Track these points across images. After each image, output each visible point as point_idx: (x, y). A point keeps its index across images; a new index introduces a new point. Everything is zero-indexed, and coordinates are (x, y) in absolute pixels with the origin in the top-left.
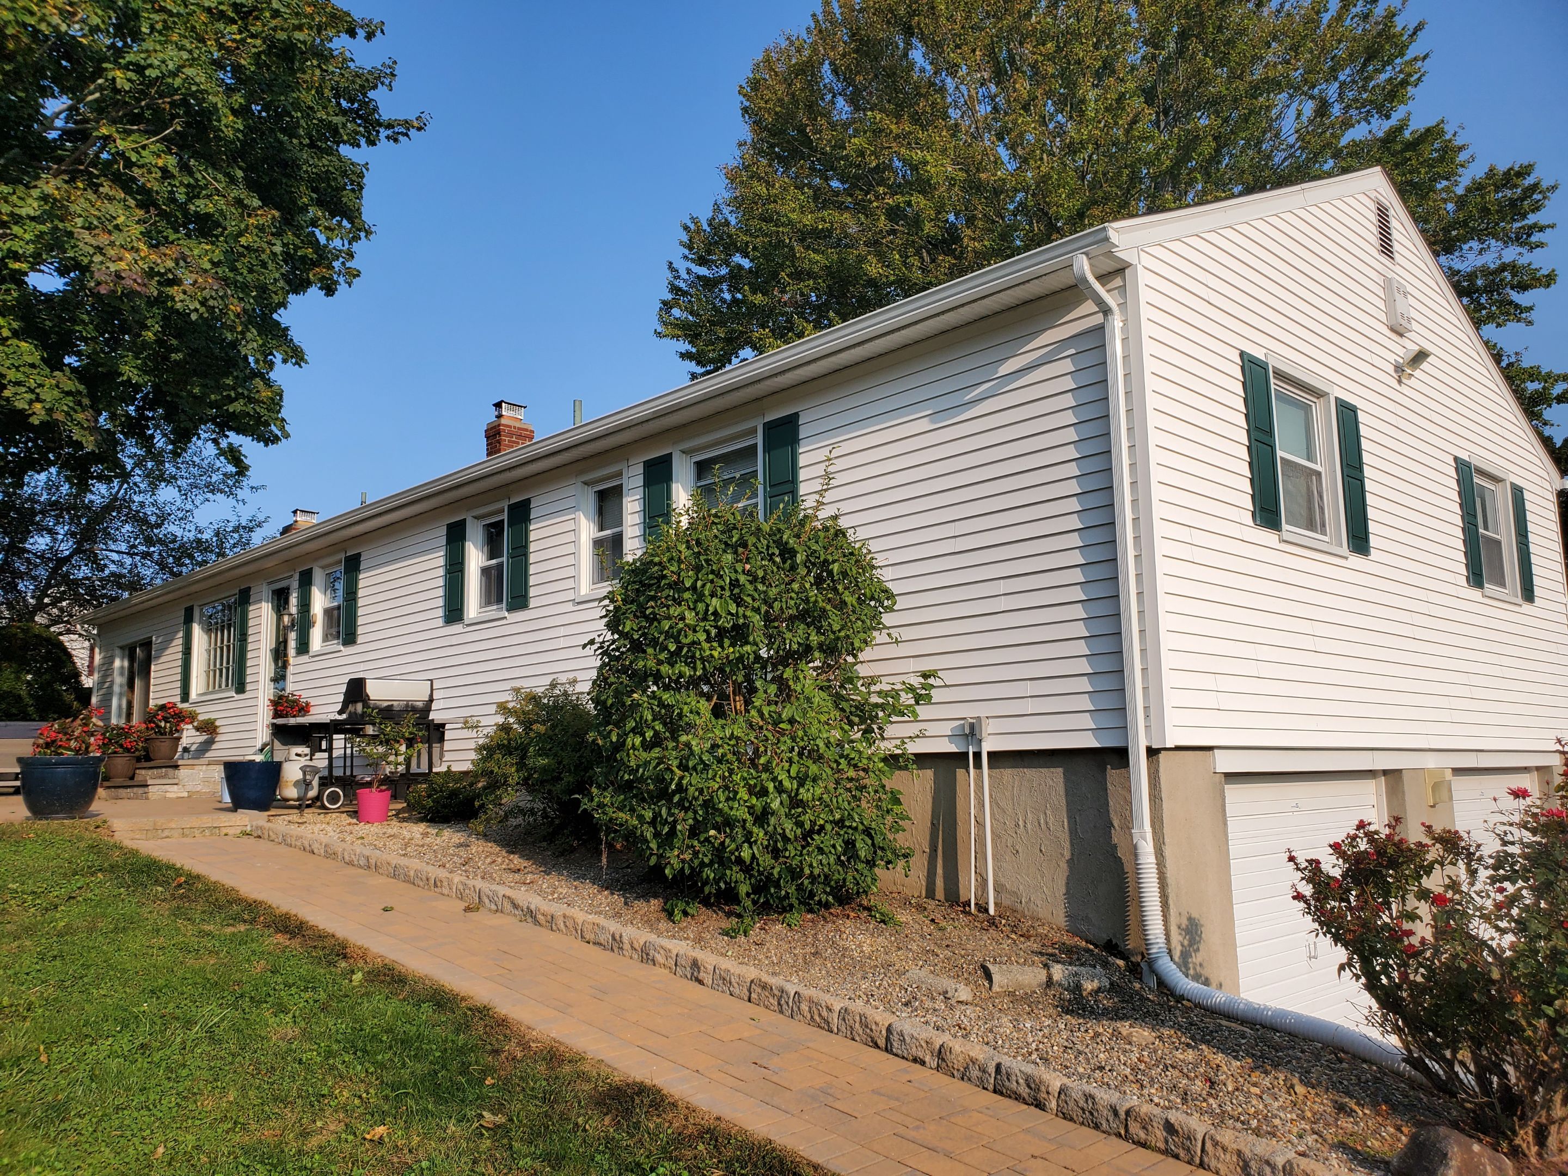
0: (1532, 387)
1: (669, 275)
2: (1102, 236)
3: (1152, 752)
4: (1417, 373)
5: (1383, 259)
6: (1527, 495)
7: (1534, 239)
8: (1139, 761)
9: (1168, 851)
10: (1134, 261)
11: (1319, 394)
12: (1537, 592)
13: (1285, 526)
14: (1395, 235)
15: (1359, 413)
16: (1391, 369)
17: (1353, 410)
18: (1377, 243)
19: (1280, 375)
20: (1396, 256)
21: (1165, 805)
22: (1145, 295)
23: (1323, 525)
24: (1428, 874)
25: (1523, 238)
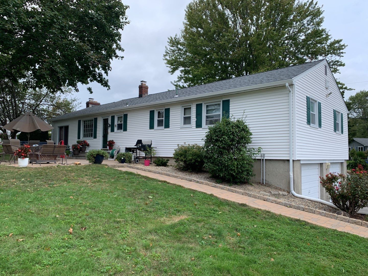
0: (340, 86)
1: (166, 49)
2: (291, 81)
3: (293, 161)
4: (330, 96)
5: (325, 76)
6: (343, 115)
7: (341, 55)
8: (291, 162)
9: (295, 175)
10: (294, 84)
11: (316, 101)
12: (344, 132)
13: (311, 124)
14: (327, 71)
15: (321, 104)
16: (325, 95)
17: (320, 103)
18: (324, 73)
19: (311, 99)
20: (327, 75)
21: (295, 168)
22: (296, 89)
23: (315, 123)
24: (338, 179)
25: (339, 55)
